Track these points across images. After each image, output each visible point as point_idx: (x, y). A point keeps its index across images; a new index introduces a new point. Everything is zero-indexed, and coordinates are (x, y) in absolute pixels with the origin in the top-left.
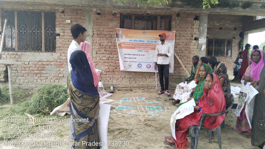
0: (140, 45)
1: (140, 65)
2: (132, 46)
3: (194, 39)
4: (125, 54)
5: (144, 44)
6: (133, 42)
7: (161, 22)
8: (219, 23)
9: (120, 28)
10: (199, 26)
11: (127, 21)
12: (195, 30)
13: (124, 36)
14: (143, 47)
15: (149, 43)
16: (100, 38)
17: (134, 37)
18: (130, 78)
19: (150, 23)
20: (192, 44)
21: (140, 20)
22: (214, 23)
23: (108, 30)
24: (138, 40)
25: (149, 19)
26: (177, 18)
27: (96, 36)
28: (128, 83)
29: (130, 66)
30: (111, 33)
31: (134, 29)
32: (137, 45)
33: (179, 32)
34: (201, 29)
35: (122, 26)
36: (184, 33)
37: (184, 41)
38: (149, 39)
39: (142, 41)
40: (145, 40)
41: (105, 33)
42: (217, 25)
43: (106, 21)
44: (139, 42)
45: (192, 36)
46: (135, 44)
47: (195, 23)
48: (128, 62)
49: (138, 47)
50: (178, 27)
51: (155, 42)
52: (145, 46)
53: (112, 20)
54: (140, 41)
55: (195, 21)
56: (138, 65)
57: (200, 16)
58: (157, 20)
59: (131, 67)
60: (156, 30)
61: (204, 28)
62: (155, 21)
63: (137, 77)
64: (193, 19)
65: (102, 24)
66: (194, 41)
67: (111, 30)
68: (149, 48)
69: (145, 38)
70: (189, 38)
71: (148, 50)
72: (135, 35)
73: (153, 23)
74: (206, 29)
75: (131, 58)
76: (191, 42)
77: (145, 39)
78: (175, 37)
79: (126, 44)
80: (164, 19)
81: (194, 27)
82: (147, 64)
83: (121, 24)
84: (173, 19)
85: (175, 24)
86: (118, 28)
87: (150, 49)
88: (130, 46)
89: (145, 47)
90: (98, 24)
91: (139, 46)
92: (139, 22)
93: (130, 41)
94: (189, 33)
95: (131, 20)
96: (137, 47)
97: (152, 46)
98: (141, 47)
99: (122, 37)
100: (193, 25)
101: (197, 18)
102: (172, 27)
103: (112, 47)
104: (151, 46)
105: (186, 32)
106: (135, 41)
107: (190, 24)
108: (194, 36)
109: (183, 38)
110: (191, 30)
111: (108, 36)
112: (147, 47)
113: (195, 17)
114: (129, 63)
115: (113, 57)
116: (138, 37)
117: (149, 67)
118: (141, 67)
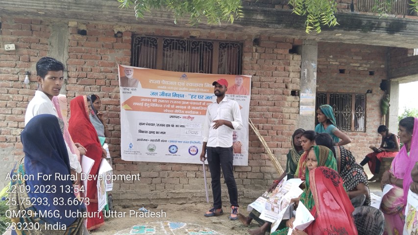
0: (176, 105)
1: (173, 149)
2: (157, 105)
3: (290, 93)
4: (140, 124)
5: (184, 103)
6: (158, 97)
7: (221, 56)
8: (338, 60)
9: (131, 65)
10: (300, 67)
11: (144, 50)
12: (292, 75)
13: (139, 84)
14: (182, 109)
15: (194, 99)
16: (83, 86)
17: (161, 85)
18: (153, 178)
19: (196, 57)
20: (286, 103)
21: (176, 49)
22: (329, 60)
23: (102, 69)
24: (171, 92)
25: (195, 48)
26: (254, 48)
27: (74, 81)
28: (147, 191)
29: (152, 150)
30: (110, 75)
31: (163, 69)
32: (167, 104)
33: (258, 78)
34: (304, 74)
35: (134, 62)
36: (269, 80)
37: (269, 97)
38: (195, 91)
39: (179, 96)
40: (186, 94)
41: (96, 75)
42: (334, 63)
43: (99, 50)
44: (171, 97)
45: (286, 87)
46: (163, 101)
47: (291, 59)
48: (146, 140)
49: (170, 109)
50: (256, 66)
51: (208, 98)
52: (187, 105)
53: (112, 48)
54: (176, 95)
55: (291, 56)
56: (170, 148)
57: (301, 46)
58: (212, 50)
59: (155, 152)
60: (211, 73)
61: (311, 70)
62: (209, 52)
63: (168, 175)
64: (288, 51)
65: (88, 54)
66: (291, 98)
67: (109, 69)
68: (193, 110)
69: (184, 89)
70: (280, 91)
71: (191, 116)
72: (164, 82)
73: (204, 57)
74: (315, 74)
75: (154, 132)
76: (285, 99)
77: (186, 91)
78: (251, 89)
79: (144, 102)
80: (226, 49)
81: (291, 68)
82: (190, 145)
83: (132, 56)
84: (245, 49)
85: (251, 59)
86: (125, 64)
87: (197, 113)
88: (153, 105)
89: (185, 107)
90: (79, 55)
91: (173, 106)
92: (173, 53)
93: (153, 94)
94: (280, 80)
95: (156, 48)
96: (168, 109)
97: (202, 106)
98: (178, 109)
99: (134, 85)
100: (289, 64)
101: (295, 50)
102: (245, 66)
103: (112, 107)
104: (198, 106)
105: (274, 79)
106: (163, 94)
107: (281, 62)
108: (292, 87)
109: (268, 91)
110: (284, 73)
111: (102, 82)
112: (189, 107)
113: (291, 48)
114: (149, 142)
115: (114, 130)
116: (171, 86)
117: (194, 153)
118: (176, 152)
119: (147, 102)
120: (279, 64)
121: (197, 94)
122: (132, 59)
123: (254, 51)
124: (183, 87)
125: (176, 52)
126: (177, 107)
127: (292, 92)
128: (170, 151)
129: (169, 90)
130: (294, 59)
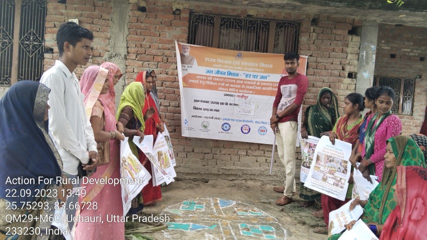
0: (230, 83)
2: (211, 83)
3: (347, 75)
4: (196, 101)
5: (238, 82)
6: (213, 75)
7: (277, 35)
8: (390, 45)
9: (188, 43)
10: (359, 48)
11: (202, 29)
12: (350, 56)
13: (195, 62)
14: (236, 88)
15: (248, 79)
16: (142, 62)
17: (217, 63)
18: (205, 154)
19: (253, 37)
20: (342, 85)
21: (233, 28)
22: (380, 45)
23: (160, 46)
24: (226, 71)
25: (251, 27)
26: (312, 28)
27: (133, 56)
28: (199, 165)
29: (205, 127)
30: (167, 52)
31: (219, 48)
32: (222, 82)
33: (314, 59)
34: (363, 56)
35: (192, 40)
36: (326, 61)
37: (325, 78)
38: (249, 71)
39: (234, 74)
40: (241, 73)
41: (154, 52)
42: (386, 48)
43: (158, 27)
44: (226, 76)
45: (343, 69)
46: (218, 79)
47: (350, 40)
48: (201, 117)
49: (225, 87)
50: (313, 47)
51: (262, 77)
52: (241, 84)
53: (170, 25)
54: (230, 74)
55: (350, 37)
56: (223, 125)
57: (361, 27)
58: (268, 29)
59: (209, 129)
60: (266, 52)
61: (370, 52)
62: (265, 31)
63: (220, 152)
64: (347, 32)
65: (147, 31)
66: (347, 80)
67: (167, 46)
68: (247, 90)
69: (239, 68)
70: (336, 72)
71: (245, 95)
72: (219, 60)
73: (260, 36)
74: (374, 56)
75: (208, 110)
76: (341, 82)
77: (240, 70)
78: (307, 69)
79: (200, 79)
80: (283, 29)
81: (349, 50)
82: (242, 124)
83: (189, 34)
84: (303, 29)
85: (308, 40)
86: (182, 42)
87: (251, 92)
88: (208, 83)
89: (239, 86)
90: (139, 31)
91: (227, 85)
92: (230, 32)
93: (208, 72)
94: (337, 61)
95: (213, 26)
96: (222, 87)
97: (256, 85)
98: (232, 88)
99: (190, 62)
100: (347, 46)
101: (354, 31)
102: (301, 46)
103: (168, 83)
104: (252, 85)
105: (330, 60)
106: (218, 72)
107: (339, 43)
108: (348, 69)
109: (324, 72)
110: (341, 55)
111: (160, 59)
112: (243, 86)
113: (351, 29)
114: (203, 119)
115: (169, 106)
116: (226, 64)
117: (246, 131)
118: (229, 129)
119: (202, 80)
120: (337, 45)
121: (252, 74)
122: (189, 37)
123: (312, 31)
124: (237, 66)
125: (232, 31)
126: (231, 85)
127: (348, 74)
128: (223, 129)
129: (224, 68)
130: (353, 40)
